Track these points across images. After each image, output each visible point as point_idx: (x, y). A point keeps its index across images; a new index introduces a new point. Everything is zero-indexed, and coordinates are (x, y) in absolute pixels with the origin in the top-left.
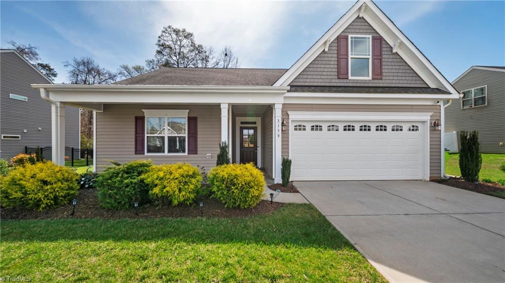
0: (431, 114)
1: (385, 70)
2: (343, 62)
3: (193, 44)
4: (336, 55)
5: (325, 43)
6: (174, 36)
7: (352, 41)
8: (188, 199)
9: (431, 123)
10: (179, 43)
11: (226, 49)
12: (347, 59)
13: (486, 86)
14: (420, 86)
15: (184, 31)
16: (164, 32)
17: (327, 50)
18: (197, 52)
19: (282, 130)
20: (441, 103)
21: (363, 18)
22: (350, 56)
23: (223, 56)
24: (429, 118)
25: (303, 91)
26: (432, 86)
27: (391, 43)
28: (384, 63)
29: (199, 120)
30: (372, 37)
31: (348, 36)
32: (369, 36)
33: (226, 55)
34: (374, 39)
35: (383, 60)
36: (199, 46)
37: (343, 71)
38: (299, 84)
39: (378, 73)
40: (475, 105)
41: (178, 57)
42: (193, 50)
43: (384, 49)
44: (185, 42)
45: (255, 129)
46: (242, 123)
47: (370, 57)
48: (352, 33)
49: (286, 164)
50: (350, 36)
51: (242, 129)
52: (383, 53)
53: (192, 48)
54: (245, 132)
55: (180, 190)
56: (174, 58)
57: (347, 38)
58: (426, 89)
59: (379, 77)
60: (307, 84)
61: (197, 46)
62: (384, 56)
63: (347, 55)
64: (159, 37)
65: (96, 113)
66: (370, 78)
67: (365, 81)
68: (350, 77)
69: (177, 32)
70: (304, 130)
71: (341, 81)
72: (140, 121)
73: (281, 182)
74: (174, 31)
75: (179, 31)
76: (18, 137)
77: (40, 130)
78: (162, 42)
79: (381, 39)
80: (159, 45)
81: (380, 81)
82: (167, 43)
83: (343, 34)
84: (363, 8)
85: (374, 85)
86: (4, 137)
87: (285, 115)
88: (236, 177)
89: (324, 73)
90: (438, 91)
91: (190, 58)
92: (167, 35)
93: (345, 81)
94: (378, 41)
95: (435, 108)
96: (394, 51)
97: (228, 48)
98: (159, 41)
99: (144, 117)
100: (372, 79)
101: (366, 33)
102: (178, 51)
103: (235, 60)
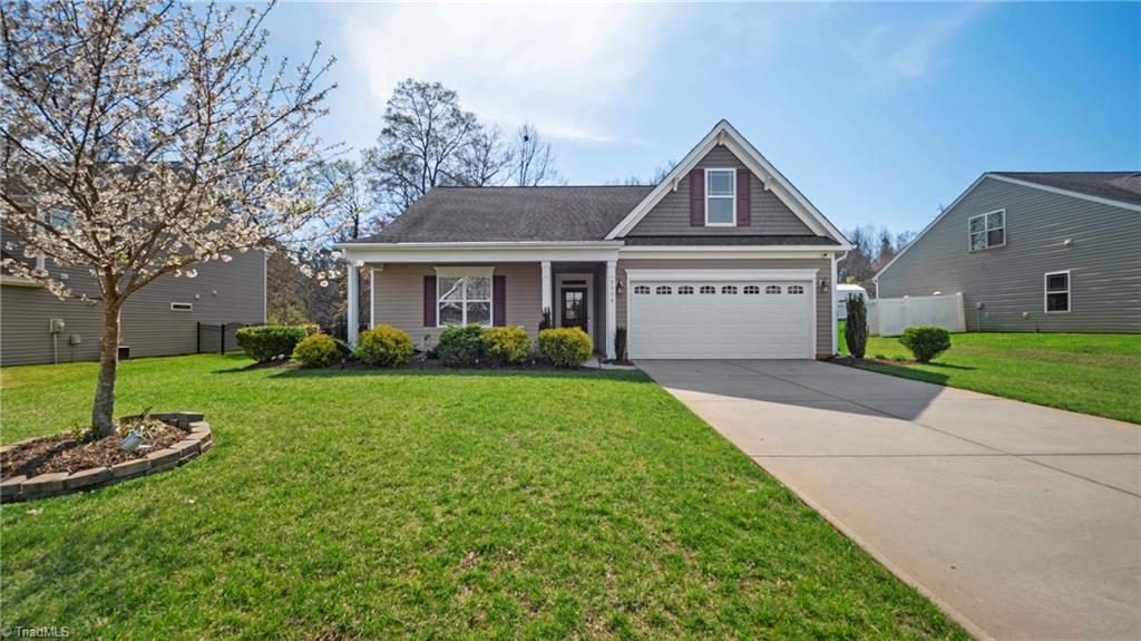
0: (817, 270)
1: (755, 213)
2: (697, 204)
3: (456, 113)
4: (688, 196)
5: (674, 180)
6: (418, 97)
7: (709, 177)
8: (522, 357)
9: (818, 283)
10: (427, 111)
11: (526, 127)
12: (703, 200)
13: (1004, 210)
14: (802, 233)
15: (438, 86)
16: (399, 91)
17: (675, 189)
18: (463, 128)
19: (617, 293)
20: (832, 256)
21: (724, 146)
22: (707, 196)
23: (521, 140)
24: (815, 276)
25: (644, 244)
26: (819, 233)
27: (762, 178)
28: (753, 205)
29: (507, 280)
30: (738, 170)
31: (703, 171)
32: (730, 169)
33: (526, 138)
34: (739, 172)
35: (752, 200)
36: (467, 115)
37: (697, 216)
38: (640, 234)
39: (744, 218)
40: (990, 244)
41: (425, 140)
42: (455, 124)
43: (753, 186)
44: (439, 109)
45: (584, 291)
46: (564, 282)
47: (735, 197)
48: (709, 166)
49: (621, 335)
50: (707, 170)
51: (564, 291)
52: (752, 191)
53: (453, 120)
54: (569, 296)
55: (516, 348)
56: (418, 143)
57: (702, 172)
58: (811, 238)
59: (746, 223)
60: (650, 234)
61: (463, 116)
62: (753, 195)
63: (703, 195)
64: (389, 102)
65: (375, 272)
66: (734, 224)
67: (727, 229)
68: (707, 224)
69: (422, 89)
70: (648, 292)
71: (695, 228)
72: (430, 282)
73: (615, 358)
74: (419, 87)
75: (428, 86)
76: (188, 307)
77: (214, 295)
78: (394, 112)
79: (748, 172)
80: (388, 118)
81: (747, 228)
82: (403, 113)
83: (698, 168)
84: (722, 135)
85: (740, 233)
86: (175, 306)
87: (621, 275)
88: (565, 337)
89: (673, 219)
90: (828, 240)
91: (449, 141)
92: (405, 97)
93: (700, 228)
94: (745, 175)
95: (823, 263)
96: (766, 188)
97: (530, 125)
98: (389, 110)
99: (435, 277)
100: (738, 225)
101: (729, 166)
102: (425, 127)
103: (545, 150)
